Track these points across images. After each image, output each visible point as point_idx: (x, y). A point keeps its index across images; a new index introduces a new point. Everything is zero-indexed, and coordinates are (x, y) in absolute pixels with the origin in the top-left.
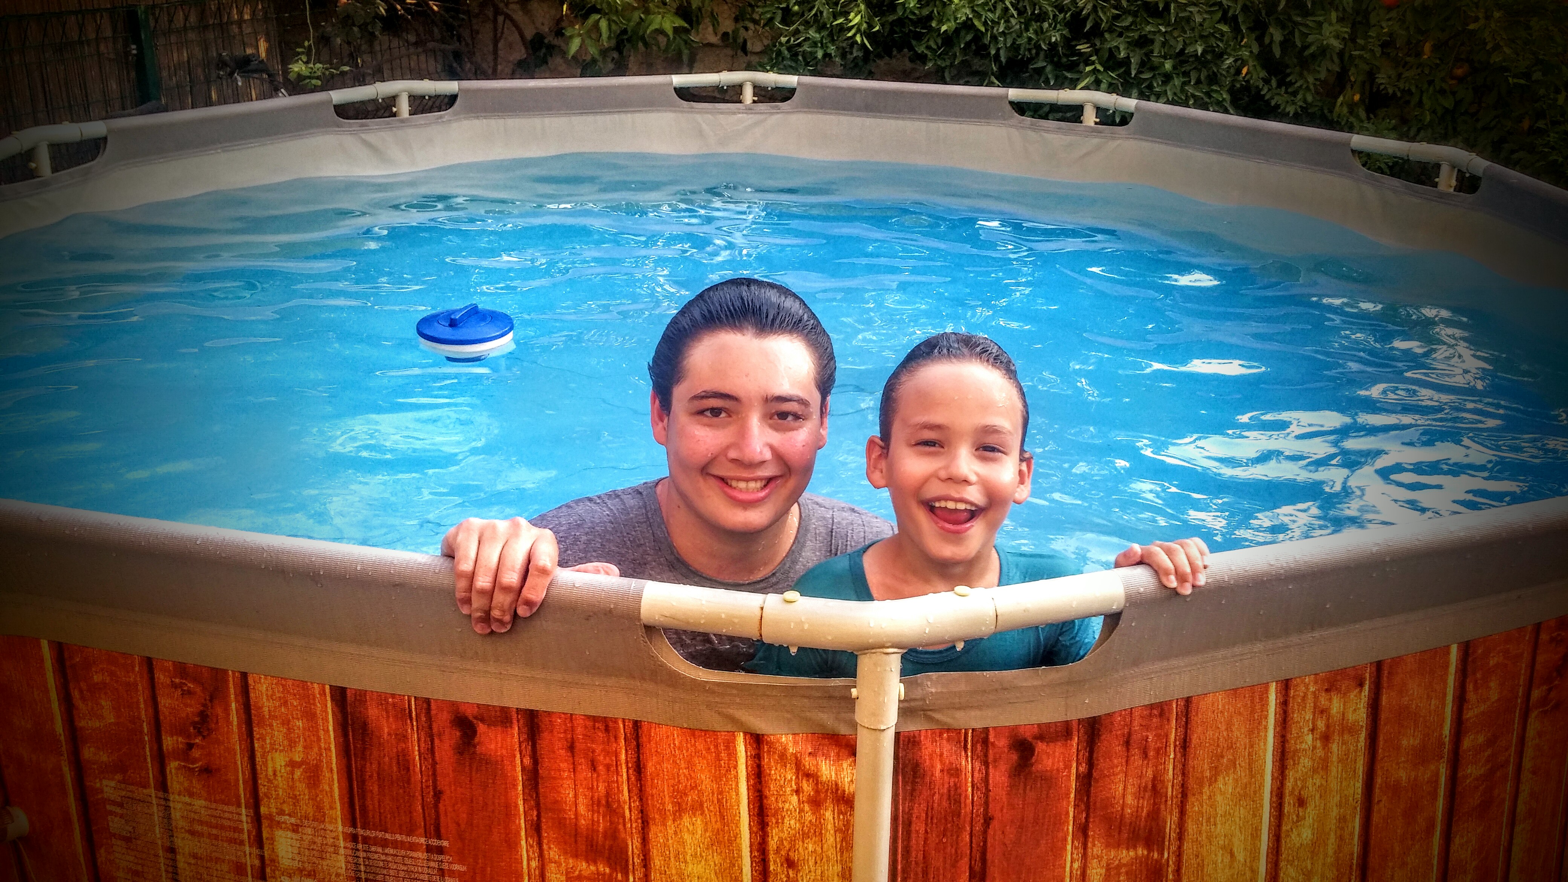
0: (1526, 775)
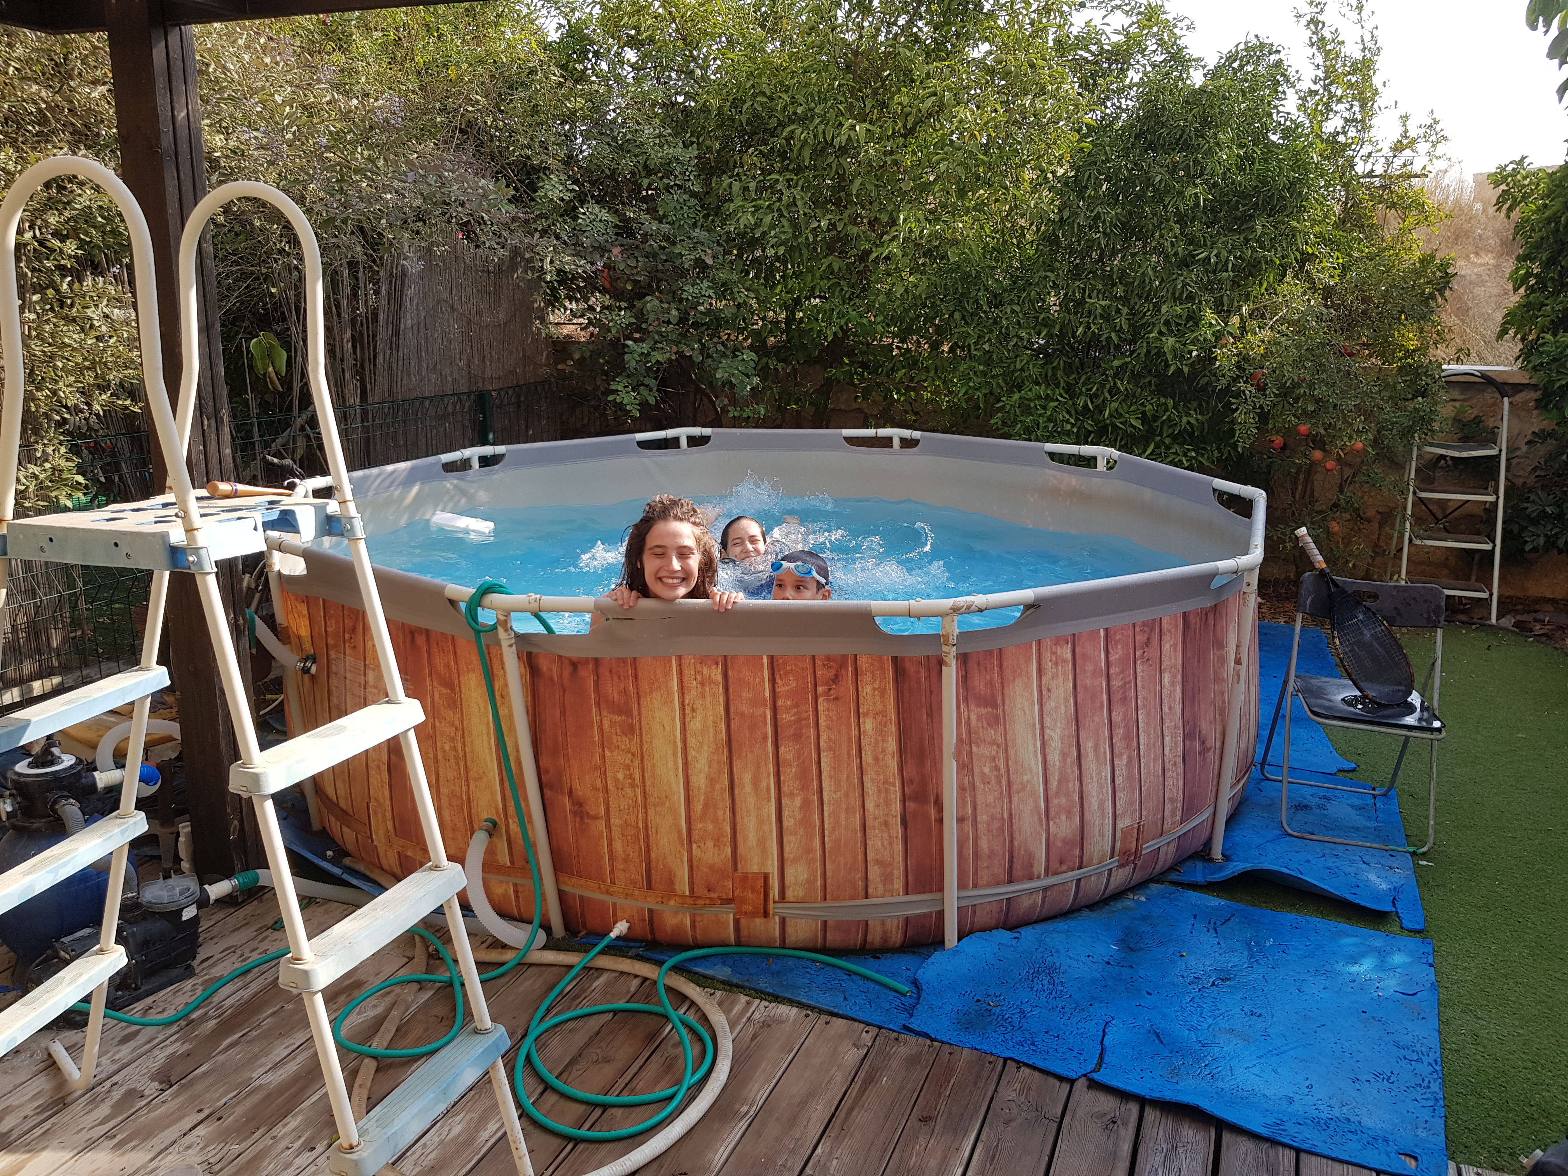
0: (1139, 688)
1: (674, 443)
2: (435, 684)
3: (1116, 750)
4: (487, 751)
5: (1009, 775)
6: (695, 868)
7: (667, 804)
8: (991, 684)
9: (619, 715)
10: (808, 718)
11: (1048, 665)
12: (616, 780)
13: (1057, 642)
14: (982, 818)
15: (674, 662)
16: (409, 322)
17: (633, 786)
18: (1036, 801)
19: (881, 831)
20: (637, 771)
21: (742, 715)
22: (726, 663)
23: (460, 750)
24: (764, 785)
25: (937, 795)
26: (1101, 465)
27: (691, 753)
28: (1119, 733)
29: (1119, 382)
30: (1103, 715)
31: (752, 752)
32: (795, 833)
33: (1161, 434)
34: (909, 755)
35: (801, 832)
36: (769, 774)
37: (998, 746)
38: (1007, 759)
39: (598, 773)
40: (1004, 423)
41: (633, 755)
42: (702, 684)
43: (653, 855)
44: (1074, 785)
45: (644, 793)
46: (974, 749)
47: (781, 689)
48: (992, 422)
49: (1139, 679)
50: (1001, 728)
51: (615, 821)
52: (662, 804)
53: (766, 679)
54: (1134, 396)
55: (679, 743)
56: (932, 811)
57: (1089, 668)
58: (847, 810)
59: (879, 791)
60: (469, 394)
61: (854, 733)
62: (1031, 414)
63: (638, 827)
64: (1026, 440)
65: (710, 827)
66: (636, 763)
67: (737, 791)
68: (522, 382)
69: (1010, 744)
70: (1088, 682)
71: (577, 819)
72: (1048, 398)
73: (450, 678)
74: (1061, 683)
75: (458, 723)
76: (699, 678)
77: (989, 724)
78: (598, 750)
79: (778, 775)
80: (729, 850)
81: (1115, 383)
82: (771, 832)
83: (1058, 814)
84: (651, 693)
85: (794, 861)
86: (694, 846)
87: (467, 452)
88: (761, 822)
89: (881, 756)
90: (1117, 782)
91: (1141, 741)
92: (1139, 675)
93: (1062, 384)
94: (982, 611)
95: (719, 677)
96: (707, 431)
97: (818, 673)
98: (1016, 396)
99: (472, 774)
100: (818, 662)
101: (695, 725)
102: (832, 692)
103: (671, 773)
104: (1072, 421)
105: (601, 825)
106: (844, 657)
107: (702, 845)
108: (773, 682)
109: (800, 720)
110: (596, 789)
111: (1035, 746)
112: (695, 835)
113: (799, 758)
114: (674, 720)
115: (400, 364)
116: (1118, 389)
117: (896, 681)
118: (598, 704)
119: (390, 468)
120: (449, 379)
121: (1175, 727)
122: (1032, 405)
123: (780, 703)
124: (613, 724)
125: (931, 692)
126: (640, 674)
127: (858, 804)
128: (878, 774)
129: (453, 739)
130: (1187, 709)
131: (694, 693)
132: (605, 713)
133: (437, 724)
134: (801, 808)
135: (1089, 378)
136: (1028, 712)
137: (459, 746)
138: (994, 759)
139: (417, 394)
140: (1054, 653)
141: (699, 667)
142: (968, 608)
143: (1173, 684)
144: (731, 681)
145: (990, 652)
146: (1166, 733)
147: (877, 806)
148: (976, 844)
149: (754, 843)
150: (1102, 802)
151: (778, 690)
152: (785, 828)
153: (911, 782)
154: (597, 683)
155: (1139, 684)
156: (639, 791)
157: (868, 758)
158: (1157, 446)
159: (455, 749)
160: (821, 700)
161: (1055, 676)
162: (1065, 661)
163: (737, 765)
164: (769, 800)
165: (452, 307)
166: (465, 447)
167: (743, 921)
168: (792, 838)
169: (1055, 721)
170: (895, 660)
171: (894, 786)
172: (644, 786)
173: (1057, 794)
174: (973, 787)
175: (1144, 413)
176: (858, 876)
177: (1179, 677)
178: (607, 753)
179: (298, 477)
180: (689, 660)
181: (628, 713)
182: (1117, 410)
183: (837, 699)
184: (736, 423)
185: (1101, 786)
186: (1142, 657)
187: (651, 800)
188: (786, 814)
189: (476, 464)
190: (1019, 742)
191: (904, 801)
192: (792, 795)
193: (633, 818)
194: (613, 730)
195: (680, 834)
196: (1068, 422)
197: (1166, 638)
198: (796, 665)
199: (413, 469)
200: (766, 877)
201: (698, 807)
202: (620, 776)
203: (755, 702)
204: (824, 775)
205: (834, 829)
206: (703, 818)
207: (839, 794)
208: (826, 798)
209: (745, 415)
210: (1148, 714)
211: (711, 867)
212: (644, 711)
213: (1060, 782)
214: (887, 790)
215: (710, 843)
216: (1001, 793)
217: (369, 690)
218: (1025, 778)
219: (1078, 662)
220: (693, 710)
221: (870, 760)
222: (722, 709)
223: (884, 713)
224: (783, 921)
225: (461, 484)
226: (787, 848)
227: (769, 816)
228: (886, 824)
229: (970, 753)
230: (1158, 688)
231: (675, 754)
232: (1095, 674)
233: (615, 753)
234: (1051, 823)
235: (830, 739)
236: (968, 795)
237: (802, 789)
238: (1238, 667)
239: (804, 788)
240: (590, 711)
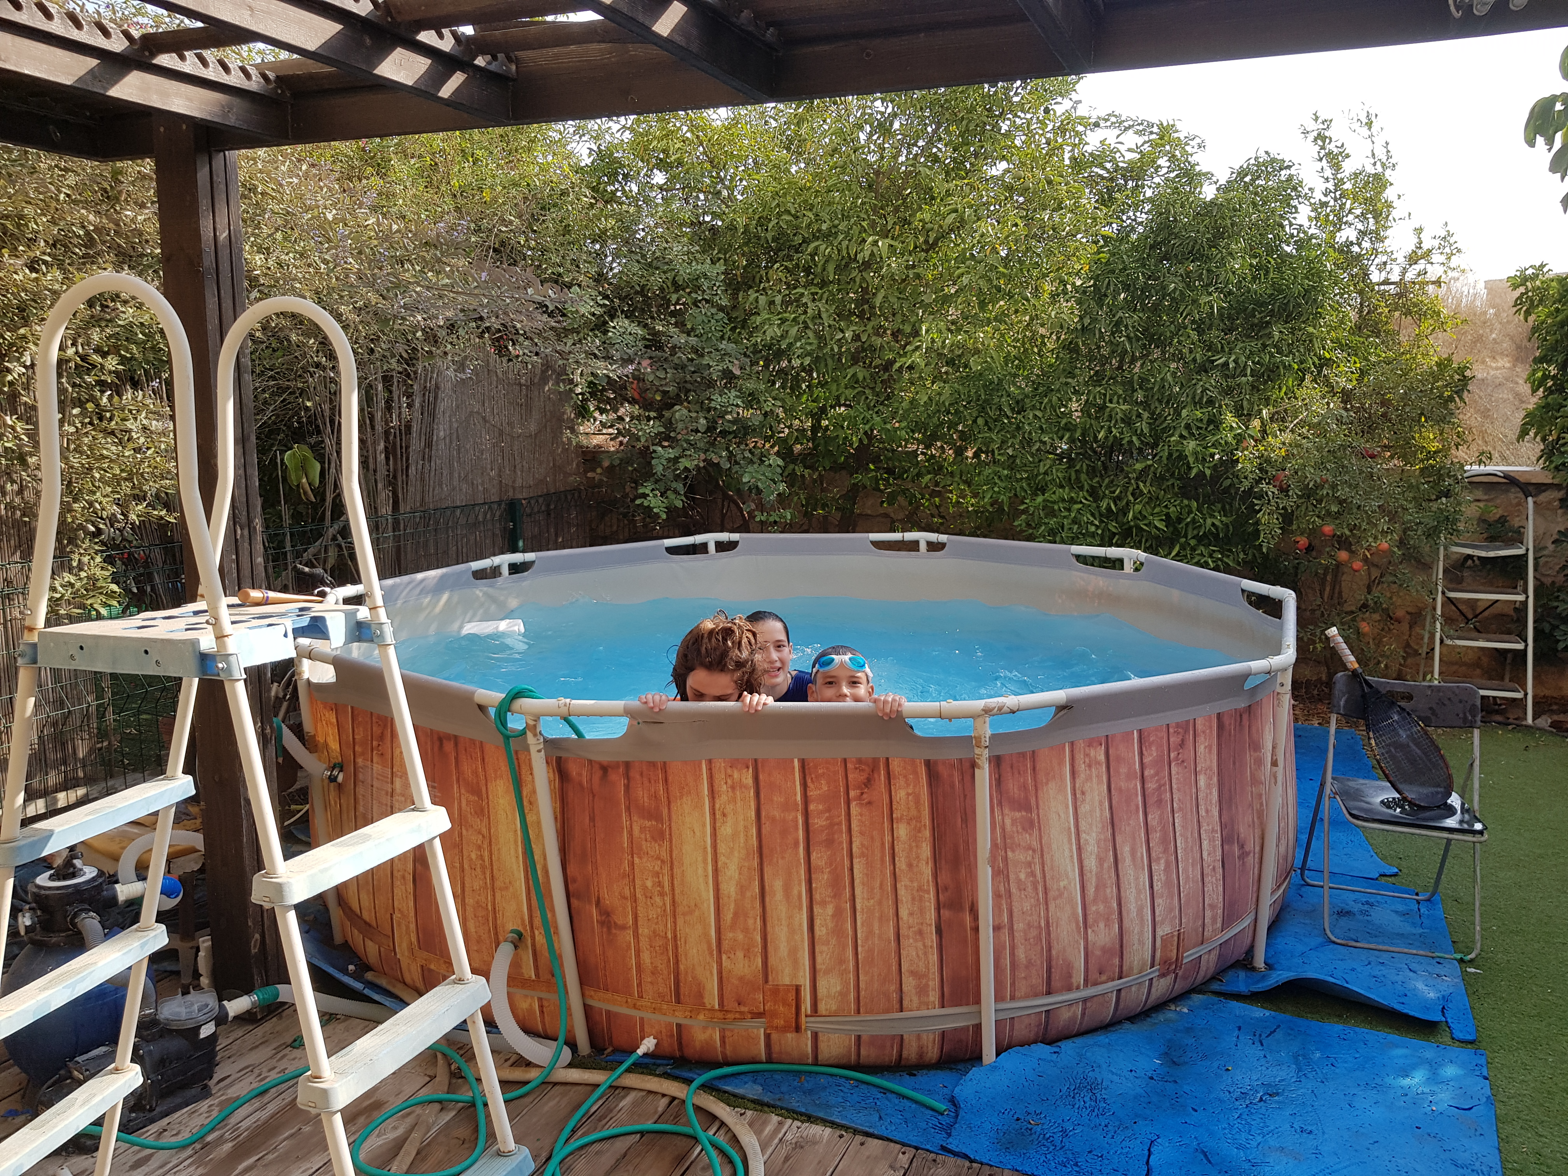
1: (701, 549)
2: (463, 791)
3: (1153, 855)
4: (514, 860)
5: (1045, 882)
6: (724, 979)
7: (697, 913)
8: (1024, 787)
9: (649, 819)
10: (840, 823)
11: (1081, 767)
12: (645, 888)
13: (1090, 743)
14: (1019, 926)
15: (704, 766)
16: (442, 434)
17: (662, 894)
18: (1074, 908)
19: (916, 941)
20: (666, 878)
21: (773, 820)
22: (756, 767)
23: (486, 859)
24: (795, 892)
25: (973, 903)
26: (1128, 567)
27: (722, 859)
28: (1155, 837)
29: (1141, 485)
30: (1138, 818)
31: (783, 858)
32: (827, 943)
33: (1186, 536)
34: (943, 862)
35: (833, 941)
36: (800, 881)
37: (1034, 851)
38: (1043, 865)
39: (626, 881)
40: (1029, 525)
41: (663, 862)
42: (733, 788)
43: (682, 967)
44: (1111, 891)
45: (674, 902)
46: (1010, 854)
47: (812, 793)
48: (1016, 523)
49: (1174, 781)
50: (1036, 832)
51: (644, 931)
52: (691, 912)
53: (798, 783)
54: (1157, 498)
55: (709, 849)
56: (968, 918)
57: (1123, 770)
58: (881, 918)
59: (913, 899)
60: (499, 503)
61: (887, 838)
62: (1055, 516)
63: (666, 937)
64: (1050, 542)
65: (740, 936)
66: (666, 870)
67: (767, 899)
68: (553, 491)
69: (1045, 849)
70: (1123, 784)
71: (605, 930)
72: (1072, 501)
73: (478, 783)
74: (1095, 786)
75: (484, 831)
76: (729, 781)
77: (1023, 829)
78: (627, 857)
79: (809, 882)
80: (759, 961)
81: (1138, 487)
82: (803, 941)
83: (1096, 921)
84: (681, 798)
85: (827, 972)
86: (724, 957)
87: (497, 560)
88: (792, 931)
89: (915, 863)
90: (1155, 888)
91: (1178, 844)
92: (1173, 777)
93: (1086, 487)
94: (1014, 712)
95: (749, 780)
96: (735, 537)
97: (850, 776)
98: (1040, 499)
99: (498, 884)
100: (850, 766)
101: (726, 830)
102: (865, 796)
103: (701, 880)
104: (1097, 523)
105: (629, 936)
106: (876, 761)
107: (732, 956)
108: (804, 786)
109: (831, 825)
110: (626, 898)
111: (1071, 850)
112: (725, 945)
113: (831, 865)
114: (704, 825)
115: (433, 474)
116: (1141, 491)
117: (930, 785)
118: (628, 809)
119: (420, 576)
120: (480, 488)
121: (1213, 831)
122: (1056, 507)
123: (812, 807)
124: (642, 829)
125: (965, 796)
126: (670, 778)
127: (892, 912)
128: (912, 881)
129: (479, 848)
130: (1224, 812)
131: (724, 798)
132: (635, 818)
133: (464, 832)
134: (833, 916)
135: (1112, 481)
136: (1063, 816)
137: (486, 854)
138: (1029, 864)
139: (449, 503)
140: (1087, 755)
141: (729, 771)
142: (1000, 709)
143: (1209, 786)
144: (762, 784)
145: (1023, 755)
146: (1203, 836)
147: (911, 914)
148: (1013, 954)
149: (786, 954)
150: (1140, 910)
151: (809, 793)
152: (817, 937)
153: (946, 889)
154: (627, 787)
155: (1174, 786)
156: (668, 900)
157: (901, 864)
158: (1182, 547)
159: (481, 857)
160: (853, 805)
161: (1089, 778)
162: (1098, 763)
163: (768, 871)
164: (800, 908)
165: (484, 418)
166: (494, 555)
167: (775, 1036)
168: (825, 948)
169: (1091, 825)
170: (928, 763)
171: (929, 893)
172: (673, 895)
173: (1095, 901)
174: (1009, 894)
175: (1167, 515)
176: (893, 988)
177: (1215, 779)
178: (637, 860)
179: (328, 586)
180: (720, 765)
181: (658, 817)
182: (1140, 512)
183: (869, 803)
184: (763, 527)
185: (1139, 892)
186: (1177, 759)
187: (680, 910)
188: (818, 922)
189: (505, 570)
190: (1054, 846)
191: (938, 909)
192: (824, 903)
193: (662, 928)
194: (643, 836)
195: (709, 943)
196: (1092, 524)
197: (1201, 739)
198: (827, 768)
199: (443, 577)
200: (798, 989)
201: (728, 916)
202: (649, 884)
203: (787, 806)
204: (857, 882)
205: (867, 939)
206: (733, 927)
207: (872, 901)
208: (858, 906)
209: (771, 519)
210: (1184, 817)
211: (741, 979)
212: (674, 817)
213: (1097, 888)
214: (921, 899)
215: (740, 954)
216: (1038, 900)
217: (396, 797)
218: (1062, 884)
219: (1112, 764)
220: (724, 815)
221: (904, 867)
222: (753, 813)
223: (918, 819)
224: (815, 1036)
225: (490, 590)
226: (819, 959)
227: (801, 925)
228: (920, 932)
229: (1006, 859)
230: (1194, 790)
231: (705, 861)
232: (1130, 776)
233: (645, 860)
234: (1090, 931)
235: (862, 845)
236: (1004, 902)
237: (835, 896)
238: (1275, 769)
239: (837, 895)
240: (620, 816)
